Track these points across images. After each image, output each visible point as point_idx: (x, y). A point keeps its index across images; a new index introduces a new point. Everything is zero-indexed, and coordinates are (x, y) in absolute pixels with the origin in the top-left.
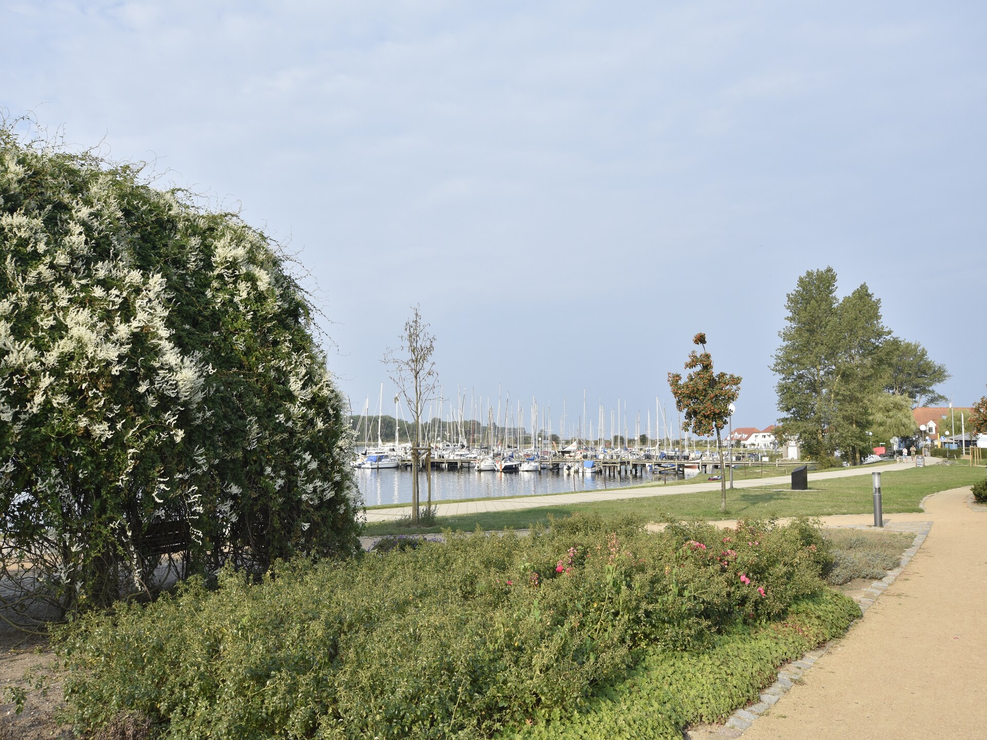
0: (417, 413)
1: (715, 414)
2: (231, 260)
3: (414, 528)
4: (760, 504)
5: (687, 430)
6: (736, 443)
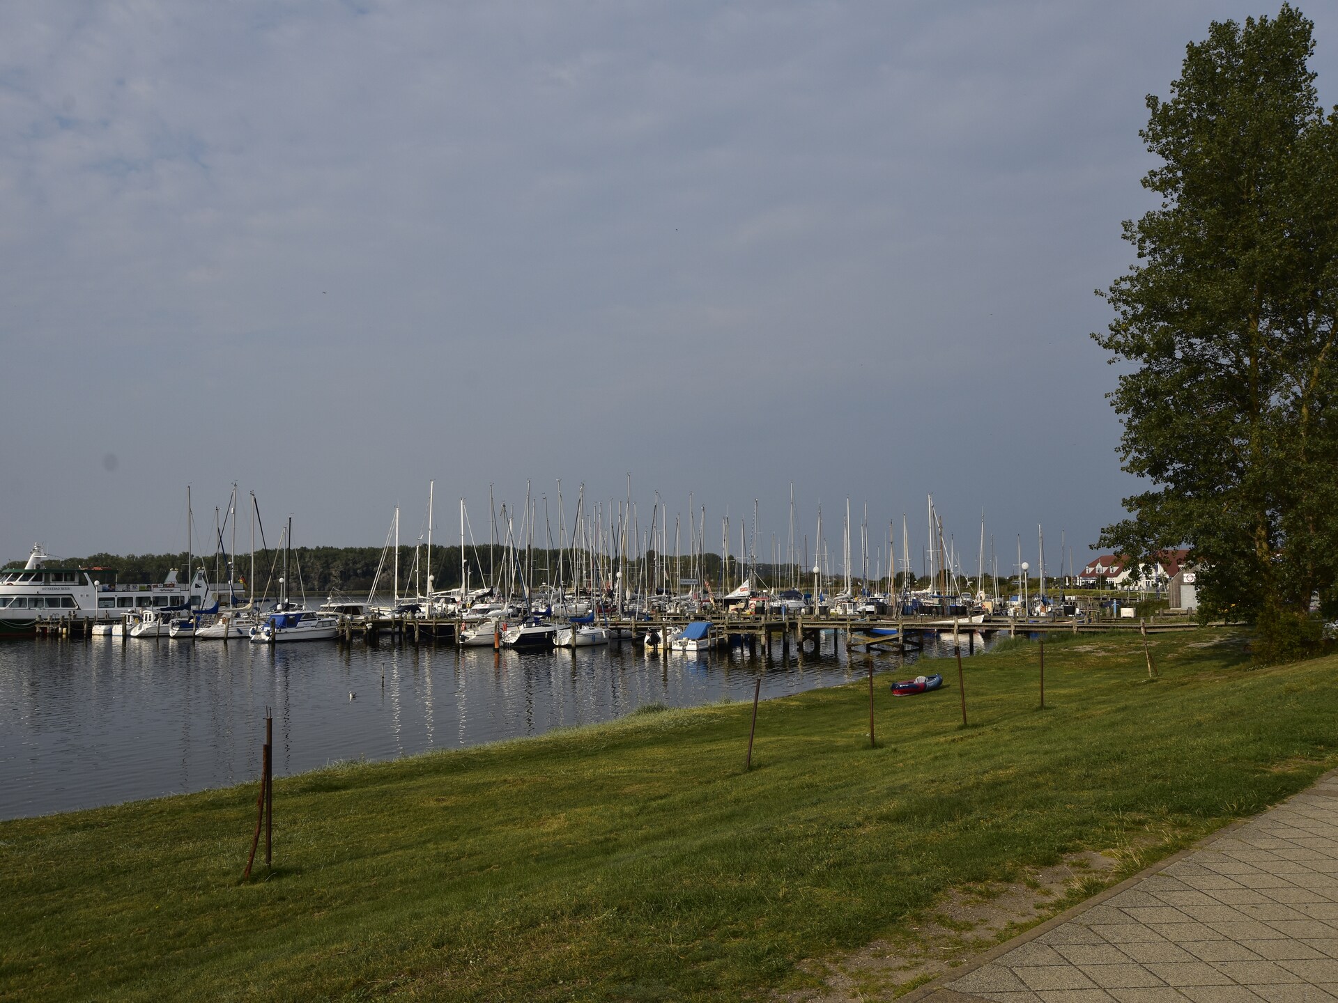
6: (1098, 581)
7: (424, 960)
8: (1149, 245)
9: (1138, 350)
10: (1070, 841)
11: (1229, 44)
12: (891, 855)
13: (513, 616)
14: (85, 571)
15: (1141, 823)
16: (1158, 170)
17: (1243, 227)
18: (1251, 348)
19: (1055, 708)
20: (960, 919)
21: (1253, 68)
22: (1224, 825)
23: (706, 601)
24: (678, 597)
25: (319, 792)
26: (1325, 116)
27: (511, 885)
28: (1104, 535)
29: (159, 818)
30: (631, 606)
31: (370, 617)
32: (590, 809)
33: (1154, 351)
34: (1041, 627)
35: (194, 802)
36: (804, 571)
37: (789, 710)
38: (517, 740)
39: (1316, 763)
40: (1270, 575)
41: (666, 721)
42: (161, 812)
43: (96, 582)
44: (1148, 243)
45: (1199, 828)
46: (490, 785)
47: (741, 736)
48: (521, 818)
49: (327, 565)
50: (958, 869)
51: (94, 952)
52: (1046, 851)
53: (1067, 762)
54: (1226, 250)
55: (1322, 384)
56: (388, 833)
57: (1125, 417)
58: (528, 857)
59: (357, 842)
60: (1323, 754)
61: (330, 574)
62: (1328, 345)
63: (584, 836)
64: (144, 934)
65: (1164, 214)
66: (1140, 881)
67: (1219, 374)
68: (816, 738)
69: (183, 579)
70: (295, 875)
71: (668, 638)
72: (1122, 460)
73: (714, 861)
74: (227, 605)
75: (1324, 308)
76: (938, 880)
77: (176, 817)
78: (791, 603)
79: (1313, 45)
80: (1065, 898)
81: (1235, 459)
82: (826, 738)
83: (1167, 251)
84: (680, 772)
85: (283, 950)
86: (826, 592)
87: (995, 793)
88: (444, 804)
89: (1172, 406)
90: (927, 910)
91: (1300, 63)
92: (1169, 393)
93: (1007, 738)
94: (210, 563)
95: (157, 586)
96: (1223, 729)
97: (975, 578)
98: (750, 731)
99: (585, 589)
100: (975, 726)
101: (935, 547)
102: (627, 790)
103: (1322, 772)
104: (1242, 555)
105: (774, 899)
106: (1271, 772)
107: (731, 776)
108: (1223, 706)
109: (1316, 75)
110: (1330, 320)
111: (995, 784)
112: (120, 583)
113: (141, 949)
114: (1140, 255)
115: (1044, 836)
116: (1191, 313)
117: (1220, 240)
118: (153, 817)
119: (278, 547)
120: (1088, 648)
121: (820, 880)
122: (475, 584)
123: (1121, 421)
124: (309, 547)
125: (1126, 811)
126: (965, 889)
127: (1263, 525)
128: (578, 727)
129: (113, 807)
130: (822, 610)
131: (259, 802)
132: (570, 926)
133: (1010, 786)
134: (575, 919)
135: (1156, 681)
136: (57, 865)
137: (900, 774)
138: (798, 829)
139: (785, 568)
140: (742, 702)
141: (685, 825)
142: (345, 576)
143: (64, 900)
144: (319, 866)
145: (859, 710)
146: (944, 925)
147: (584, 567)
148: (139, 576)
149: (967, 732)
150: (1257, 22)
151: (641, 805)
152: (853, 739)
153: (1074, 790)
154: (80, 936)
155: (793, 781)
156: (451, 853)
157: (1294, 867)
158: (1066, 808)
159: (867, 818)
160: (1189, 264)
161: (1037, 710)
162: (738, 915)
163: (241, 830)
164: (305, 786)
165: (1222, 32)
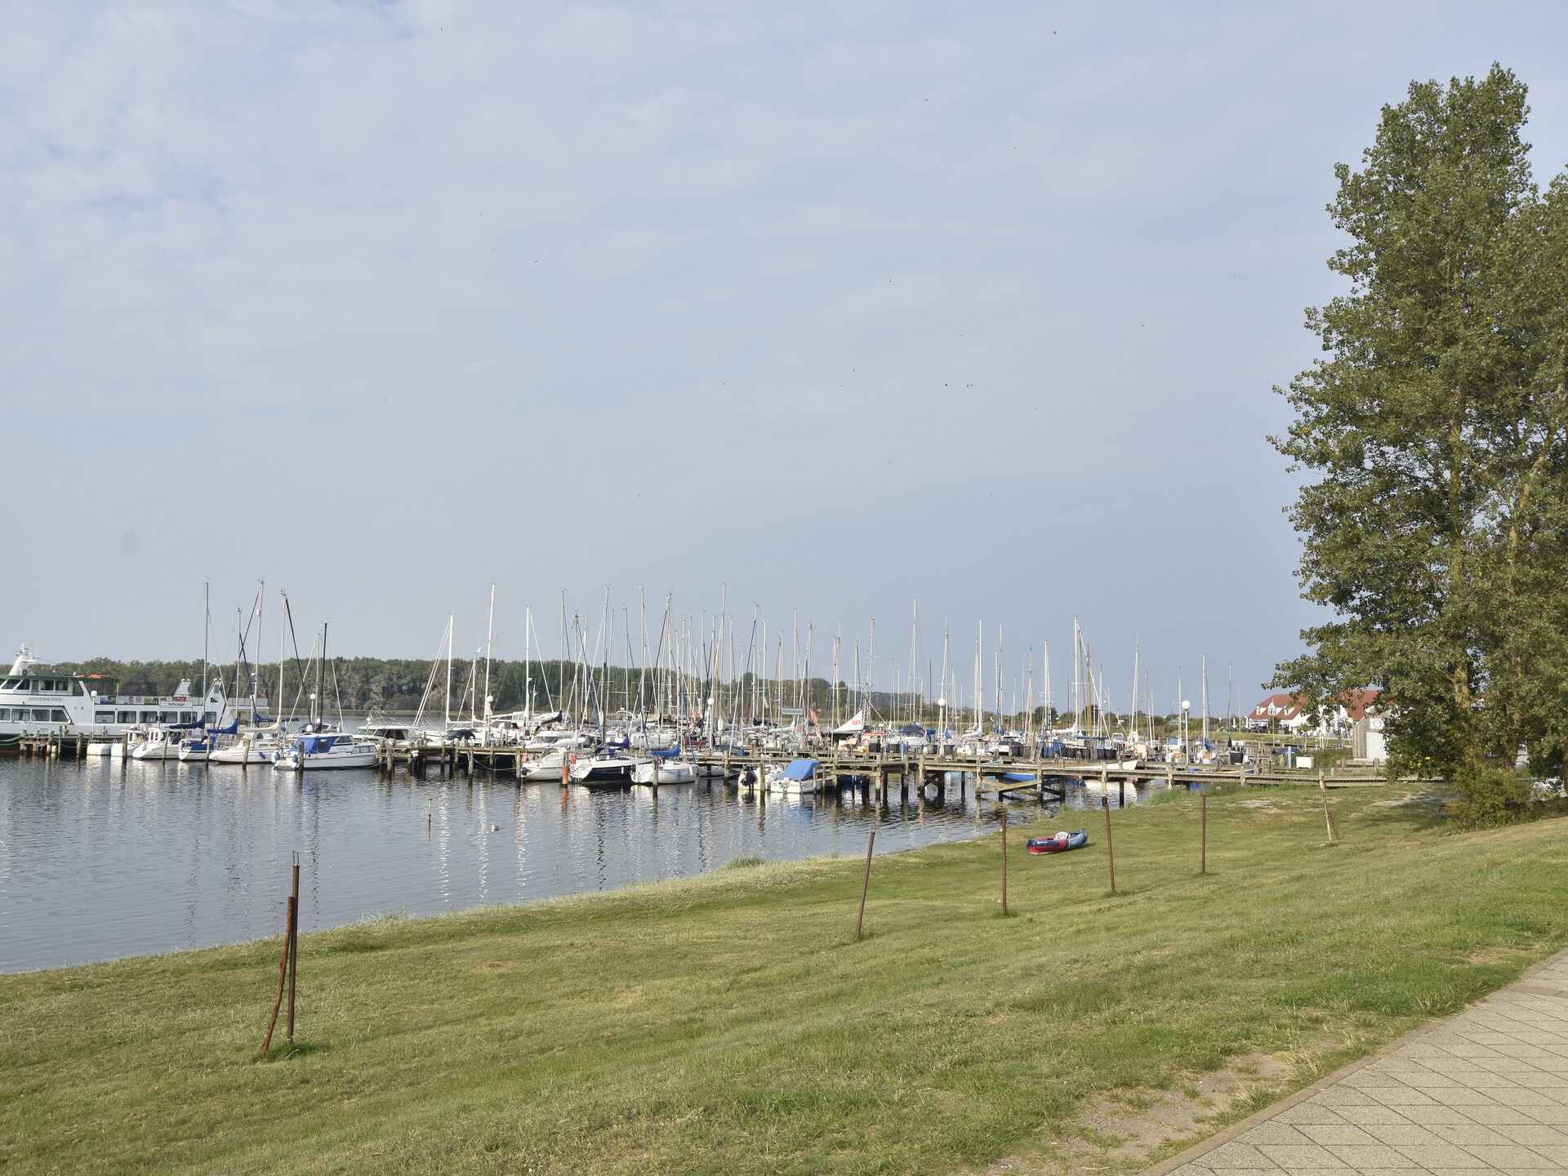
6: (1270, 724)
7: (475, 1166)
8: (1335, 336)
9: (1323, 458)
10: (1235, 1041)
11: (1431, 108)
12: (1026, 1053)
13: (585, 746)
14: (81, 679)
15: (1318, 1021)
16: (1347, 250)
17: (1444, 319)
18: (1452, 459)
19: (1218, 874)
20: (1106, 1134)
21: (1458, 136)
22: (1416, 1026)
23: (812, 735)
24: (778, 729)
25: (352, 951)
26: (1540, 194)
27: (578, 1074)
28: (1278, 672)
29: (161, 979)
30: (723, 739)
31: (416, 743)
32: (671, 982)
33: (1340, 460)
34: (1203, 777)
35: (203, 961)
36: (927, 702)
37: (907, 868)
38: (586, 895)
39: (1522, 953)
40: (1471, 725)
41: (762, 877)
42: (164, 971)
43: (94, 693)
44: (1335, 333)
45: (1386, 1029)
46: (553, 949)
47: (851, 898)
48: (589, 990)
49: (367, 680)
50: (1104, 1071)
51: (80, 1141)
52: (1208, 1052)
53: (1232, 943)
54: (1425, 346)
55: (1534, 504)
56: (433, 1004)
57: (1305, 535)
58: (597, 1039)
59: (396, 1015)
60: (1531, 942)
61: (370, 690)
62: (1541, 459)
63: (664, 1015)
64: (140, 1120)
65: (1354, 300)
66: (1317, 1092)
67: (1415, 488)
68: (938, 903)
69: (197, 691)
70: (321, 1052)
71: (767, 777)
72: (1301, 585)
73: (818, 1053)
74: (247, 723)
75: (1537, 416)
76: (1081, 1085)
77: (182, 978)
78: (913, 741)
79: (1528, 112)
80: (1229, 1110)
81: (1431, 588)
82: (951, 903)
83: (1357, 344)
84: (778, 940)
85: (306, 1147)
86: (953, 728)
87: (1149, 978)
88: (500, 970)
89: (1360, 524)
90: (1068, 1120)
91: (1511, 132)
92: (1357, 509)
93: (1162, 909)
94: (230, 674)
95: (165, 700)
96: (1415, 908)
97: (1127, 716)
98: (862, 894)
99: (670, 717)
100: (1125, 893)
101: (1082, 679)
102: (715, 960)
103: (1529, 964)
104: (1440, 700)
105: (888, 1102)
106: (1469, 963)
107: (837, 946)
108: (1415, 880)
109: (1531, 146)
110: (1543, 430)
111: (1149, 968)
112: (122, 694)
113: (137, 1139)
114: (1325, 348)
115: (1205, 1034)
116: (1383, 417)
117: (1418, 333)
118: (154, 978)
119: (311, 657)
120: (1258, 803)
121: (943, 1081)
122: (541, 705)
123: (1300, 540)
124: (346, 658)
125: (1301, 1005)
126: (1112, 1096)
127: (1463, 666)
128: (658, 882)
129: (106, 964)
130: (947, 749)
131: (281, 964)
132: (648, 1128)
133: (1165, 971)
134: (653, 1119)
135: (1337, 845)
136: (39, 1033)
137: (1036, 951)
138: (916, 1016)
139: (905, 698)
140: (852, 857)
141: (784, 1005)
142: (388, 693)
143: (45, 1076)
144: (349, 1042)
145: (990, 870)
146: (1087, 1140)
147: (669, 691)
148: (144, 686)
149: (1115, 901)
150: (1463, 83)
151: (731, 978)
152: (981, 905)
153: (1240, 978)
154: (63, 1121)
155: (909, 955)
156: (507, 1030)
157: (1496, 1080)
158: (1230, 1000)
159: (998, 1005)
160: (1381, 360)
161: (1197, 876)
162: (846, 1122)
163: (258, 997)
164: (335, 945)
165: (1423, 95)
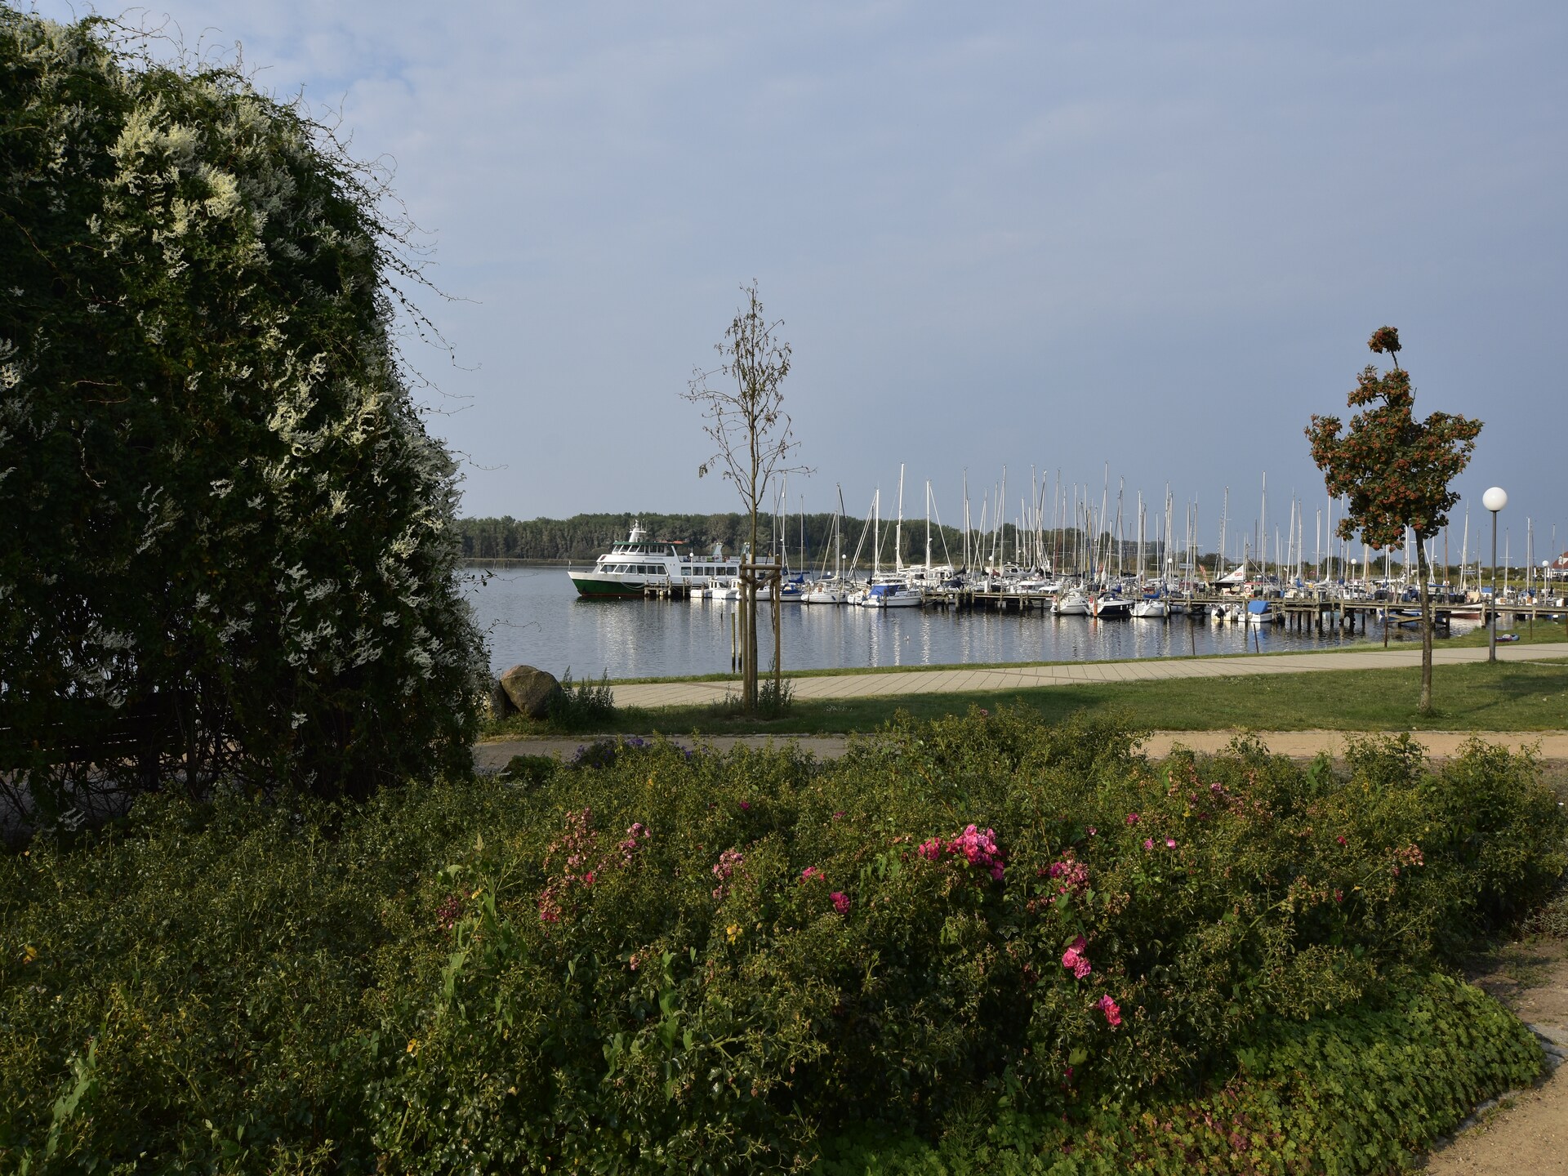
0: (753, 497)
1: (1408, 502)
2: (147, 151)
3: (740, 720)
4: (1531, 699)
5: (1348, 537)
71: (1231, 612)
